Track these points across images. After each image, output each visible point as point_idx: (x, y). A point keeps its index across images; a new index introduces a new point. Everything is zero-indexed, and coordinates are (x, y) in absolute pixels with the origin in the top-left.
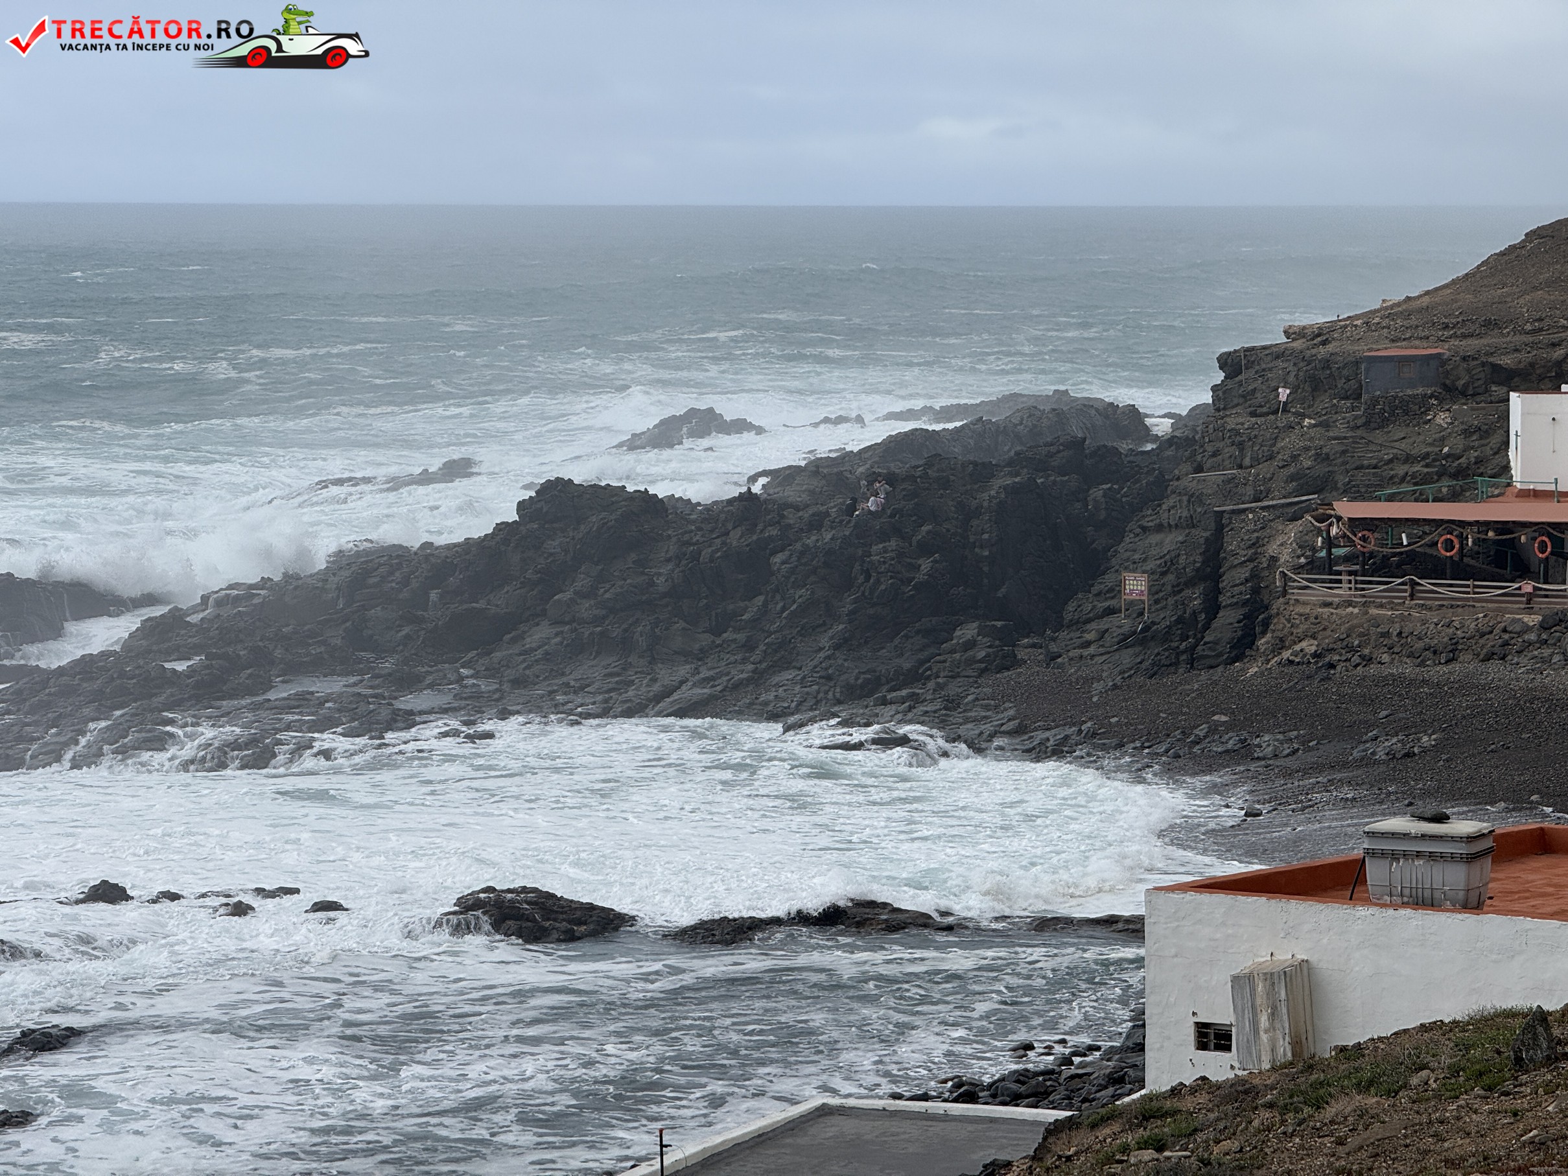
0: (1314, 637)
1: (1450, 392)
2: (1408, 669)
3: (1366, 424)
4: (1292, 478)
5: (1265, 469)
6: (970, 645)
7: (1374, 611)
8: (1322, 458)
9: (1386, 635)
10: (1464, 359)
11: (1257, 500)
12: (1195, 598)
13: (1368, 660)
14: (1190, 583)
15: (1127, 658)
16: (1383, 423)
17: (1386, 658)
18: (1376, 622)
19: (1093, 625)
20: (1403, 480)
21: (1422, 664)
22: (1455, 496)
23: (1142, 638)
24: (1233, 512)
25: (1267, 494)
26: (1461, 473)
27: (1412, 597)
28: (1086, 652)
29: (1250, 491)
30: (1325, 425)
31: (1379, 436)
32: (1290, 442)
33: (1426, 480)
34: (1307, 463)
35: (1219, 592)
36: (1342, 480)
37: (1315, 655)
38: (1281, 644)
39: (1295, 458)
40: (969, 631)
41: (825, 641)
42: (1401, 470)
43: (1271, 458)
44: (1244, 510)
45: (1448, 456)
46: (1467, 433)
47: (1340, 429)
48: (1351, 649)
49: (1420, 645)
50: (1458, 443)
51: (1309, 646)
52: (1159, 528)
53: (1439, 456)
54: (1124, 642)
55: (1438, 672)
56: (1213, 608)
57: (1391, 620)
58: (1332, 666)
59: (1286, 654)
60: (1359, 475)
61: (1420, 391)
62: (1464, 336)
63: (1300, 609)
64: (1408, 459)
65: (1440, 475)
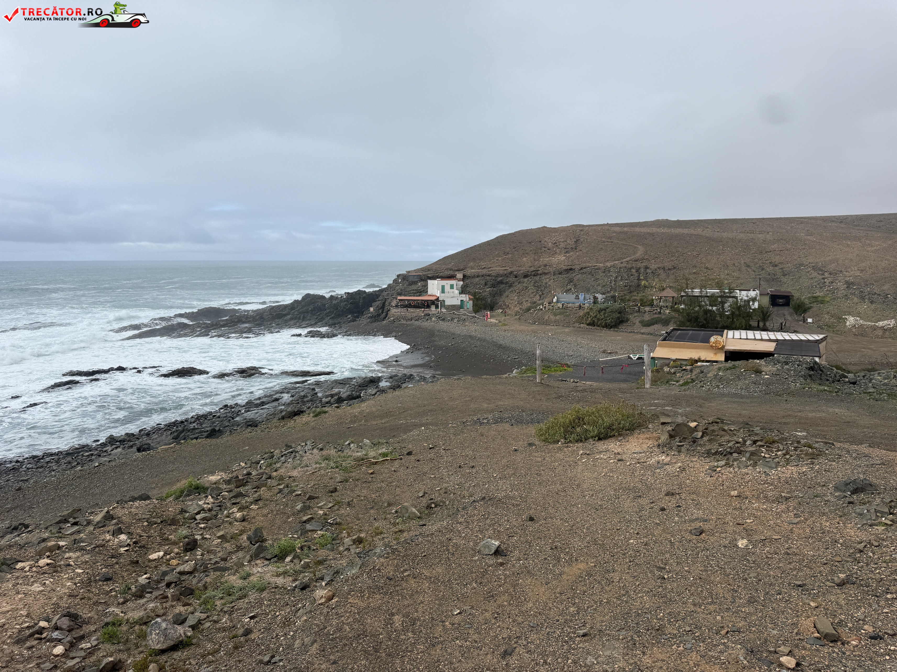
0: (393, 317)
1: (422, 280)
2: (405, 322)
3: (409, 285)
4: (397, 293)
5: (393, 292)
6: (350, 318)
7: (402, 313)
8: (401, 290)
9: (403, 317)
10: (424, 275)
12: (380, 311)
13: (400, 321)
14: (380, 309)
15: (369, 320)
16: (411, 285)
17: (402, 320)
18: (402, 315)
19: (365, 315)
21: (407, 321)
22: (419, 296)
23: (371, 317)
24: (388, 298)
25: (393, 295)
26: (421, 292)
27: (407, 311)
28: (363, 319)
29: (390, 295)
30: (403, 285)
31: (410, 287)
32: (398, 288)
33: (416, 293)
35: (384, 310)
36: (403, 293)
38: (389, 318)
39: (398, 290)
40: (350, 316)
41: (329, 318)
42: (412, 292)
43: (394, 290)
45: (419, 290)
46: (422, 286)
47: (405, 286)
48: (398, 319)
49: (407, 318)
50: (421, 288)
51: (392, 319)
52: (379, 300)
54: (369, 318)
55: (409, 322)
56: (382, 312)
57: (404, 315)
58: (395, 322)
59: (389, 320)
60: (406, 293)
61: (417, 280)
62: (425, 272)
63: (392, 313)
64: (413, 290)
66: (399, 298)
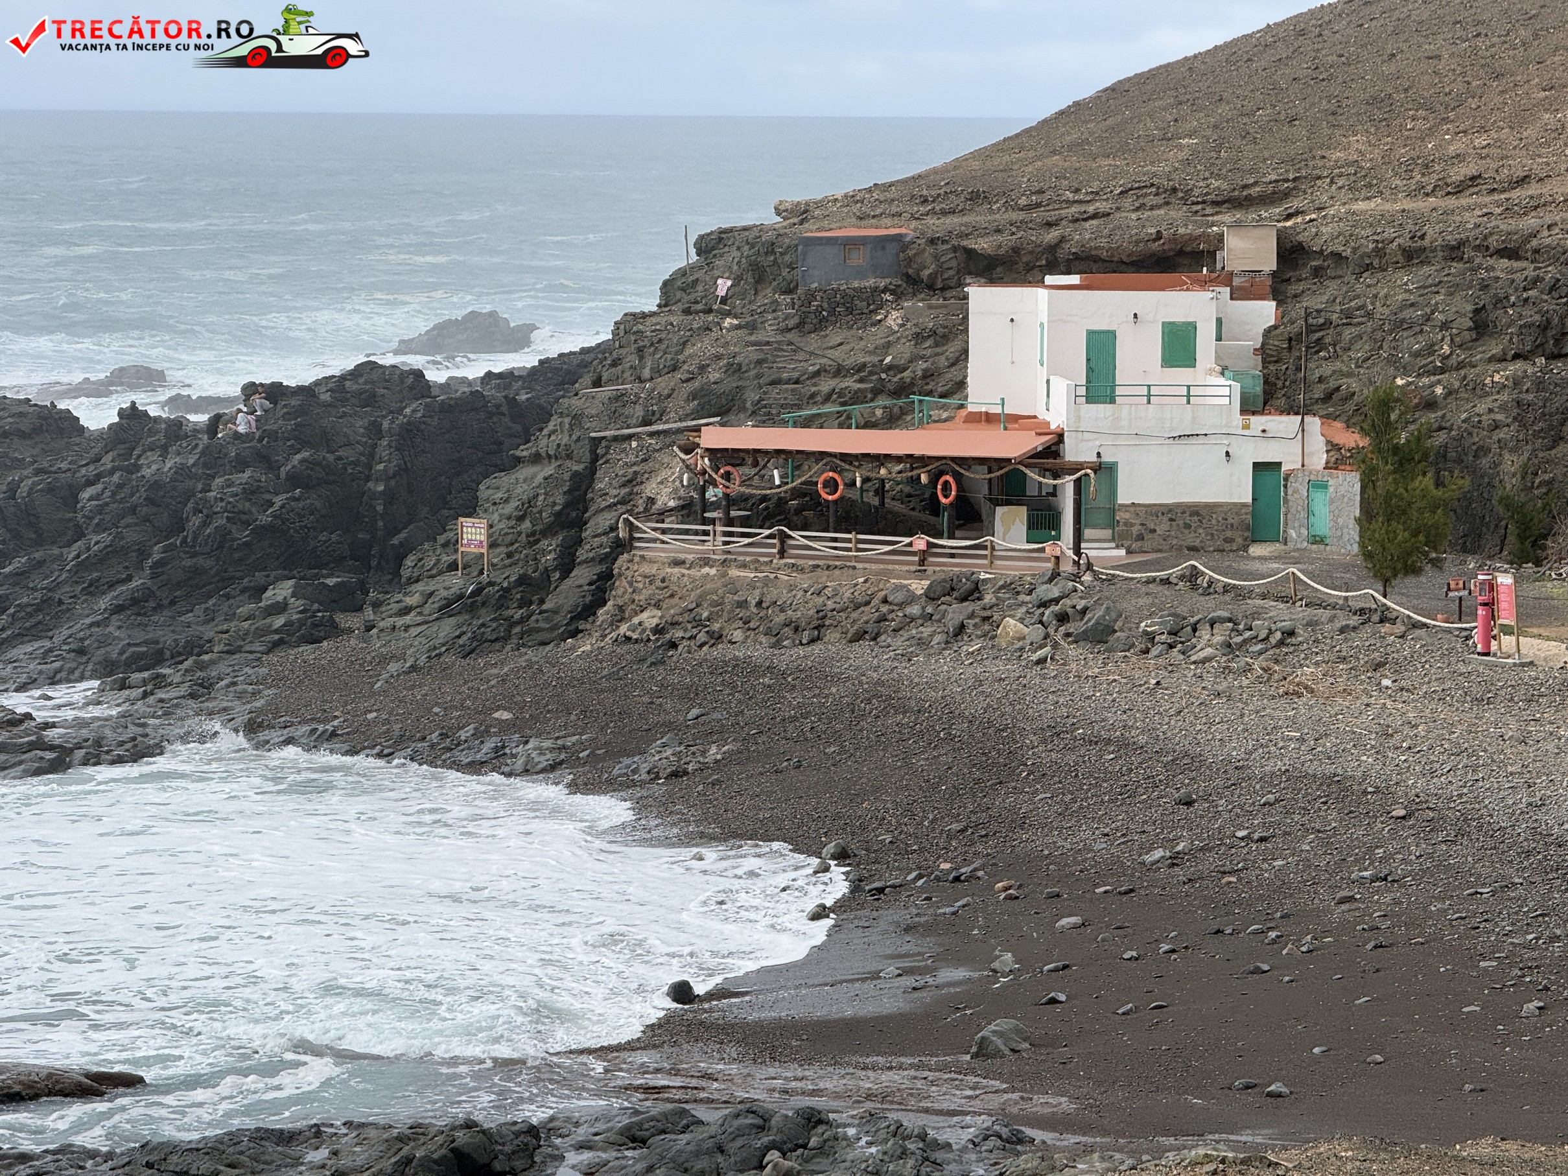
0: (657, 606)
1: (913, 284)
3: (800, 326)
4: (694, 396)
5: (664, 384)
6: (280, 608)
7: (734, 572)
8: (735, 369)
9: (743, 604)
10: (932, 241)
11: (646, 423)
12: (550, 550)
13: (717, 638)
14: (548, 531)
15: (447, 628)
16: (821, 324)
17: (738, 635)
18: (732, 586)
19: (420, 587)
20: (827, 398)
21: (777, 645)
22: (892, 421)
24: (616, 439)
25: (661, 416)
26: (902, 390)
27: (782, 553)
28: (400, 622)
29: (639, 411)
30: (752, 327)
31: (812, 342)
32: (702, 348)
33: (857, 398)
34: (714, 376)
35: (580, 542)
36: (751, 396)
37: (658, 630)
38: (620, 616)
39: (703, 368)
40: (282, 591)
41: (104, 602)
42: (826, 385)
43: (675, 368)
44: (629, 437)
45: (890, 368)
46: (918, 338)
47: (768, 332)
48: (698, 623)
49: (780, 619)
50: (906, 350)
51: (650, 618)
52: (536, 459)
53: (879, 368)
54: (447, 608)
55: (793, 655)
56: (567, 565)
57: (752, 586)
58: (673, 645)
59: (623, 629)
60: (774, 392)
61: (871, 282)
62: (944, 213)
63: (646, 569)
64: (839, 371)
65: (877, 392)
66: (715, 436)
